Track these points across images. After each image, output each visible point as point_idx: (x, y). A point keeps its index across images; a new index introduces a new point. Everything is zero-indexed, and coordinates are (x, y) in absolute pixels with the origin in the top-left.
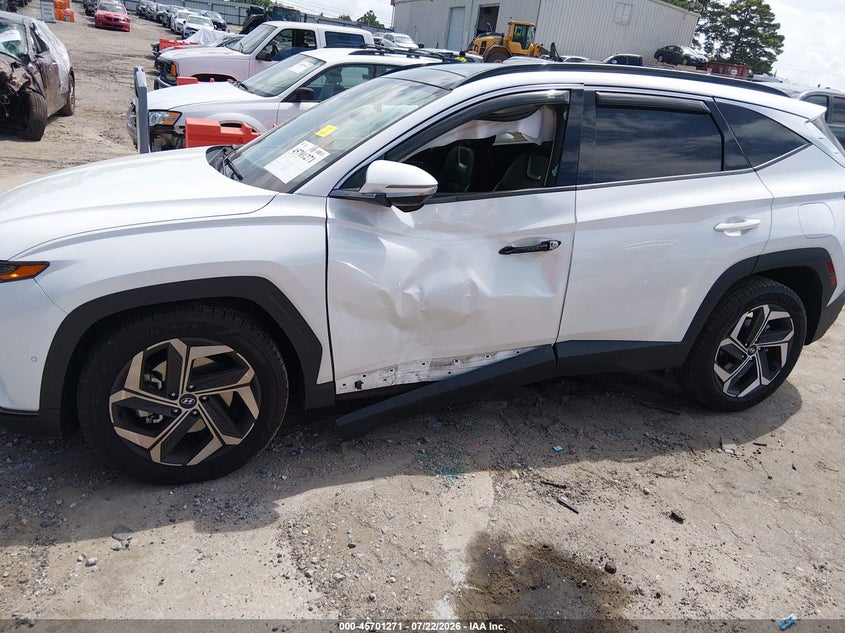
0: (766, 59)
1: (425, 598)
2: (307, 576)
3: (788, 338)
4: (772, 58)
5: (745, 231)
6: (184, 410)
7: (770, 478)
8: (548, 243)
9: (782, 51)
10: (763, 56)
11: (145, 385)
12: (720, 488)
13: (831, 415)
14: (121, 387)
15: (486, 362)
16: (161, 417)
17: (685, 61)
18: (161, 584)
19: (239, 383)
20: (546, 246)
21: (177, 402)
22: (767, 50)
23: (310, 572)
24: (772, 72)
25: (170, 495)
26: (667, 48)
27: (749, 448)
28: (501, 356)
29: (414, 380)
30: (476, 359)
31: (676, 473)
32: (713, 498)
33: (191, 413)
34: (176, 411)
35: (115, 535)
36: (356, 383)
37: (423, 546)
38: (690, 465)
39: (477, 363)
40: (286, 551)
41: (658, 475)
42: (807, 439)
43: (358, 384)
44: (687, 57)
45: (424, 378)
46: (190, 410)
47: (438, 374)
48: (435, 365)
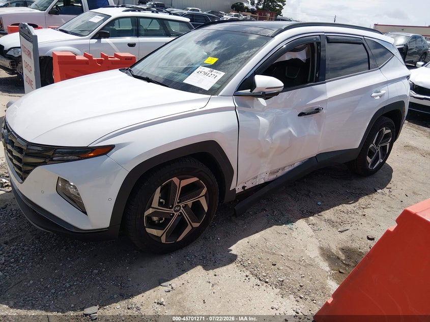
0: (278, 8)
1: (322, 280)
2: (267, 282)
3: (389, 141)
4: (281, 8)
5: (380, 96)
6: (175, 213)
7: (402, 201)
8: (318, 109)
9: (285, 4)
10: (277, 7)
11: (160, 204)
12: (389, 210)
13: (404, 171)
14: (150, 207)
15: (291, 168)
16: (164, 219)
17: (246, 10)
18: (204, 303)
19: (200, 195)
20: (317, 110)
21: (173, 210)
22: (278, 3)
23: (267, 280)
24: (282, 14)
25: (172, 258)
26: (237, 3)
27: (386, 190)
28: (296, 165)
29: (262, 181)
30: (287, 167)
31: (369, 206)
32: (389, 214)
33: (178, 215)
34: (171, 215)
35: (162, 284)
36: (243, 187)
37: (303, 258)
38: (372, 202)
39: (287, 170)
40: (248, 273)
41: (364, 208)
42: (403, 183)
43: (244, 187)
44: (247, 8)
45: (266, 180)
46: (178, 213)
47: (273, 177)
48: (272, 173)
